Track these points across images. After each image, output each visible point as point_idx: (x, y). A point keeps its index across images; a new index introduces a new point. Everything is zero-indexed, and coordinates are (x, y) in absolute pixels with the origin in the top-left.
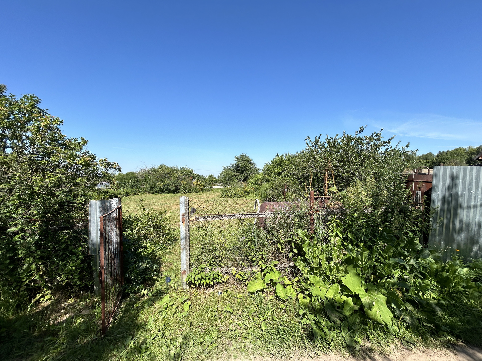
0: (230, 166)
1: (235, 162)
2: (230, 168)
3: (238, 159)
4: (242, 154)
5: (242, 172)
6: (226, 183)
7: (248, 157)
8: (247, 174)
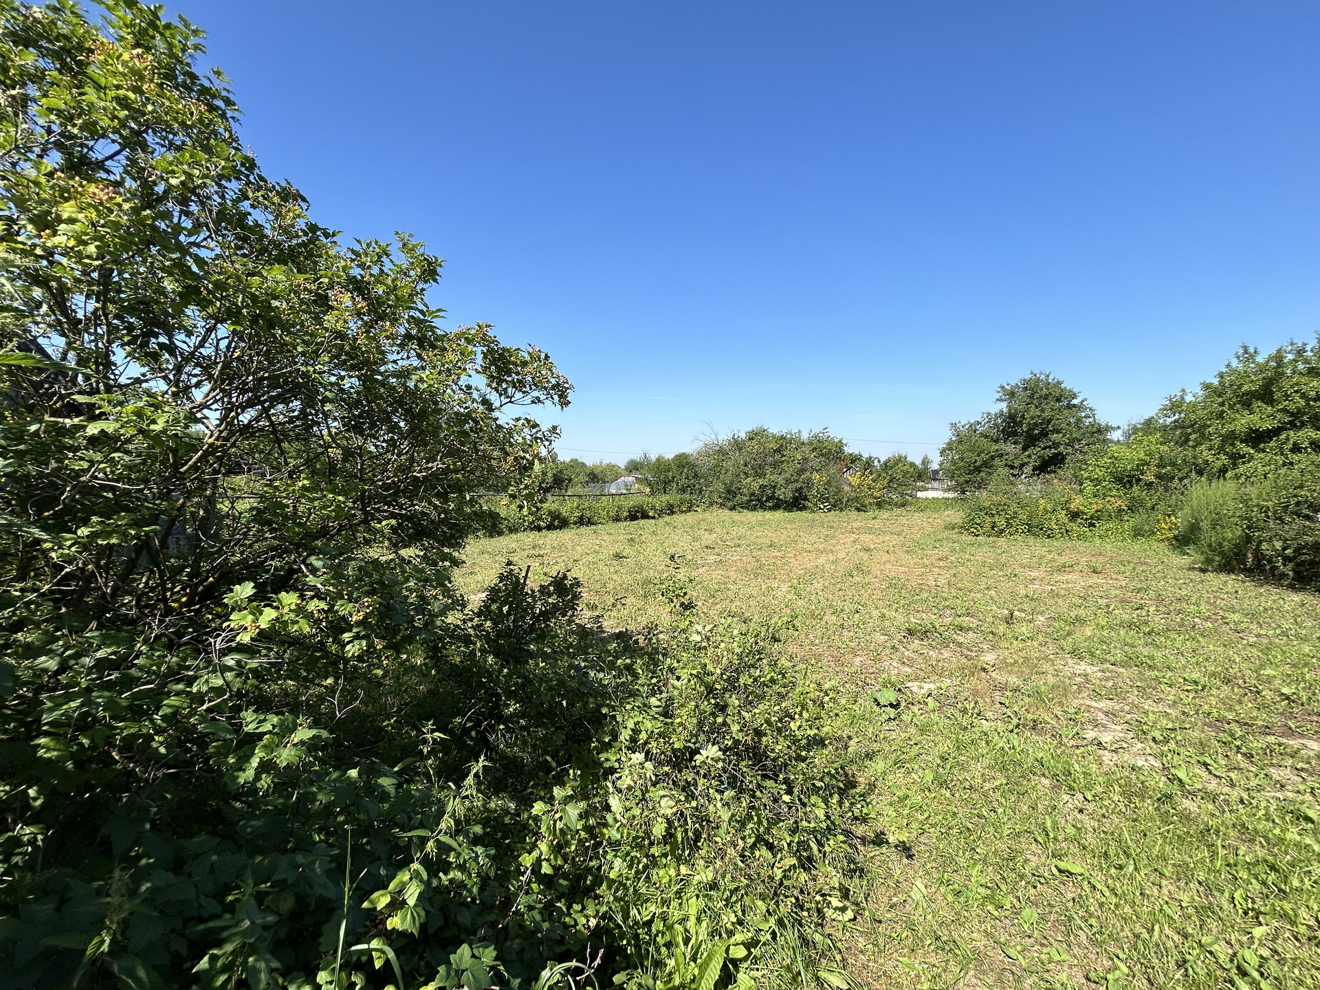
0: (979, 423)
1: (1003, 406)
2: (980, 429)
3: (1012, 394)
4: (1028, 376)
5: (1031, 440)
6: (967, 482)
7: (1059, 383)
8: (1056, 445)
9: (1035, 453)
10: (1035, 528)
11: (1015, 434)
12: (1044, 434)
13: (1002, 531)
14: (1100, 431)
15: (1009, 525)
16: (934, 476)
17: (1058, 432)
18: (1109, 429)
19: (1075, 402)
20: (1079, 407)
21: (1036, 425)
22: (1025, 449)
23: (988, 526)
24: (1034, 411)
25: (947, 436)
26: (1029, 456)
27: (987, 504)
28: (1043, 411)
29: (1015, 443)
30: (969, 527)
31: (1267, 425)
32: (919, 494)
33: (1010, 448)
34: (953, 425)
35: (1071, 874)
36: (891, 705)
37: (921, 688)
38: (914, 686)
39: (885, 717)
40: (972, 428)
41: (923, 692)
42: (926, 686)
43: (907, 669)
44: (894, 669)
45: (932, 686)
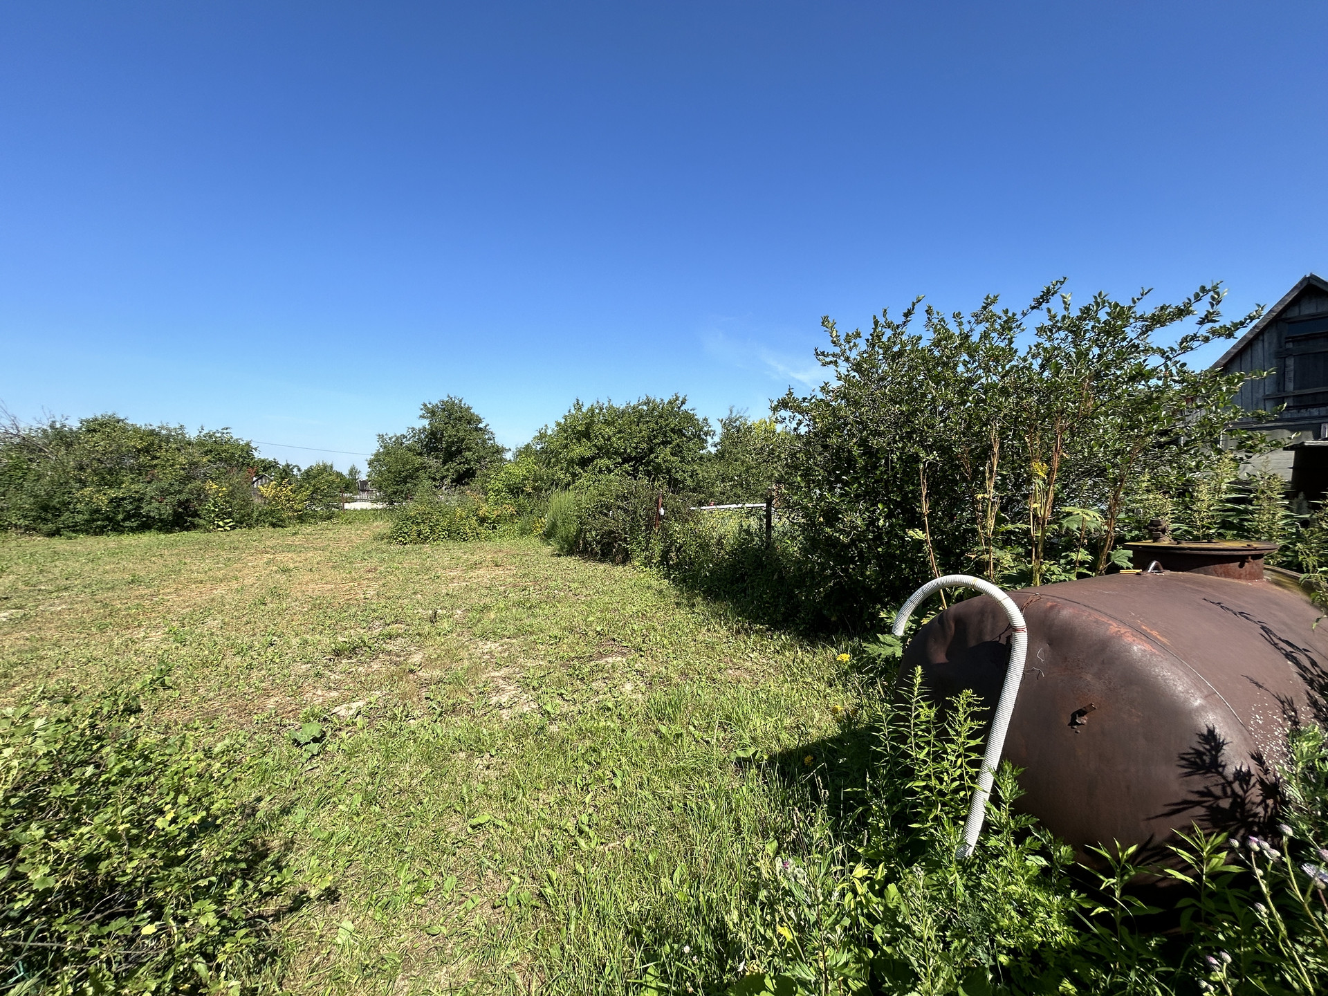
0: (405, 437)
1: (426, 423)
2: (406, 442)
3: (433, 413)
4: (445, 399)
5: (449, 456)
6: (395, 493)
7: (469, 408)
8: (468, 462)
9: (452, 465)
10: (454, 534)
11: (436, 449)
12: (459, 451)
13: (427, 538)
14: (499, 451)
15: (432, 532)
16: (363, 487)
17: (469, 450)
18: (504, 450)
19: (481, 426)
20: (484, 431)
21: (453, 443)
22: (444, 463)
23: (414, 534)
24: (451, 431)
25: (374, 447)
26: (448, 470)
27: (413, 513)
28: (458, 431)
29: (436, 458)
30: (399, 536)
31: (588, 455)
32: (347, 506)
33: (432, 462)
34: (381, 437)
35: (481, 825)
36: (315, 740)
37: (350, 709)
38: (341, 710)
39: (307, 755)
40: (399, 441)
41: (351, 712)
42: (354, 705)
43: (334, 694)
44: (317, 698)
45: (361, 704)
